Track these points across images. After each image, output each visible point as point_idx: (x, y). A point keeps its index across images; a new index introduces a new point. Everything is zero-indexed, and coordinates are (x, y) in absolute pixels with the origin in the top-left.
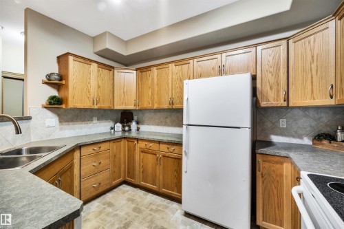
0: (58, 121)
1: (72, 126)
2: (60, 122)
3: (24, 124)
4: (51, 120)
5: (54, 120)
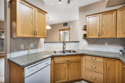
0: (87, 43)
1: (93, 46)
2: (88, 44)
3: (77, 43)
4: (85, 43)
5: (86, 43)
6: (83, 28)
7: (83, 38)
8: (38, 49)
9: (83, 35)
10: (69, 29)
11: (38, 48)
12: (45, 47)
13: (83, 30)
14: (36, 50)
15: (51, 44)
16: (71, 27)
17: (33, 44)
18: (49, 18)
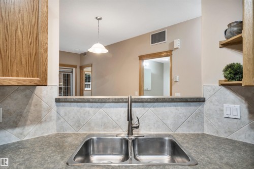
0: (245, 110)
2: (250, 112)
3: (192, 108)
4: (232, 106)
5: (238, 106)
6: (224, 39)
7: (223, 85)
8: (26, 128)
9: (225, 70)
10: (169, 53)
11: (24, 125)
12: (58, 119)
13: (224, 45)
14: (18, 130)
15: (82, 110)
16: (177, 44)
18: (100, 19)
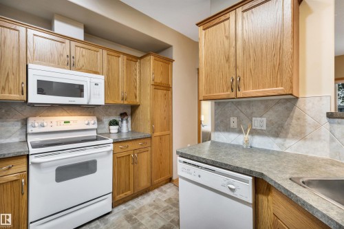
11: (286, 138)
12: (331, 139)
17: (264, 119)
